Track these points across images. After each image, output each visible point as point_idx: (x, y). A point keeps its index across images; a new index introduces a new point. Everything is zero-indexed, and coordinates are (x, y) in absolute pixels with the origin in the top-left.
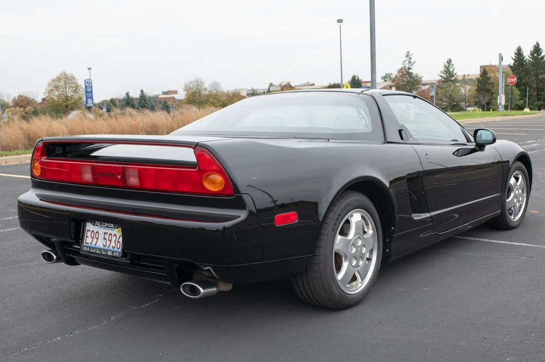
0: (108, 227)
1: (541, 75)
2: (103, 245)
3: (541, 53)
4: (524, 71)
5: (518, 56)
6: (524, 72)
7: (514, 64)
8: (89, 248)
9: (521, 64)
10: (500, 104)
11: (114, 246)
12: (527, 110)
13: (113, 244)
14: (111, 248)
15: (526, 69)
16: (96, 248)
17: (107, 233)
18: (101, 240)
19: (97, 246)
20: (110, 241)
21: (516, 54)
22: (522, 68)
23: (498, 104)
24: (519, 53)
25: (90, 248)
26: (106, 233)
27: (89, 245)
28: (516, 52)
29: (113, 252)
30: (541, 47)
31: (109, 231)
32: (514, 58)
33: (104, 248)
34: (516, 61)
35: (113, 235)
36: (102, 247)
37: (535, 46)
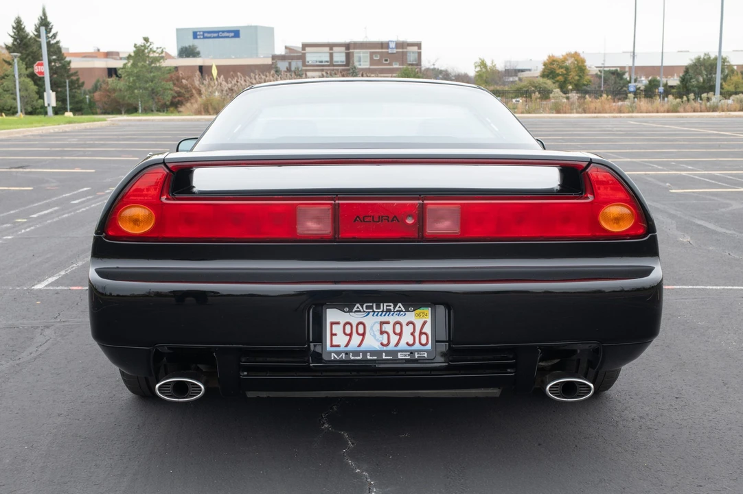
0: (389, 311)
1: (55, 63)
2: (382, 344)
3: (51, 29)
4: (28, 55)
5: (18, 31)
6: (30, 57)
7: (13, 44)
8: (343, 355)
9: (24, 45)
10: (49, 105)
11: (411, 342)
12: (69, 114)
13: (407, 338)
14: (402, 345)
15: (32, 52)
16: (365, 353)
17: (388, 323)
18: (374, 336)
19: (364, 347)
20: (400, 335)
21: (14, 28)
22: (26, 51)
23: (46, 105)
24: (19, 27)
25: (346, 354)
26: (382, 323)
27: (342, 348)
28: (15, 25)
29: (411, 353)
30: (49, 19)
31: (392, 319)
32: (12, 34)
33: (385, 348)
34: (15, 40)
35: (404, 324)
36: (377, 347)
37: (41, 18)
